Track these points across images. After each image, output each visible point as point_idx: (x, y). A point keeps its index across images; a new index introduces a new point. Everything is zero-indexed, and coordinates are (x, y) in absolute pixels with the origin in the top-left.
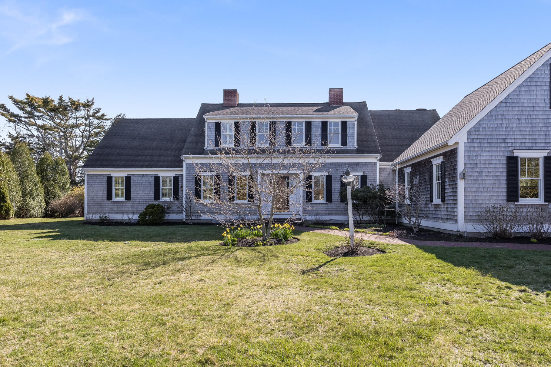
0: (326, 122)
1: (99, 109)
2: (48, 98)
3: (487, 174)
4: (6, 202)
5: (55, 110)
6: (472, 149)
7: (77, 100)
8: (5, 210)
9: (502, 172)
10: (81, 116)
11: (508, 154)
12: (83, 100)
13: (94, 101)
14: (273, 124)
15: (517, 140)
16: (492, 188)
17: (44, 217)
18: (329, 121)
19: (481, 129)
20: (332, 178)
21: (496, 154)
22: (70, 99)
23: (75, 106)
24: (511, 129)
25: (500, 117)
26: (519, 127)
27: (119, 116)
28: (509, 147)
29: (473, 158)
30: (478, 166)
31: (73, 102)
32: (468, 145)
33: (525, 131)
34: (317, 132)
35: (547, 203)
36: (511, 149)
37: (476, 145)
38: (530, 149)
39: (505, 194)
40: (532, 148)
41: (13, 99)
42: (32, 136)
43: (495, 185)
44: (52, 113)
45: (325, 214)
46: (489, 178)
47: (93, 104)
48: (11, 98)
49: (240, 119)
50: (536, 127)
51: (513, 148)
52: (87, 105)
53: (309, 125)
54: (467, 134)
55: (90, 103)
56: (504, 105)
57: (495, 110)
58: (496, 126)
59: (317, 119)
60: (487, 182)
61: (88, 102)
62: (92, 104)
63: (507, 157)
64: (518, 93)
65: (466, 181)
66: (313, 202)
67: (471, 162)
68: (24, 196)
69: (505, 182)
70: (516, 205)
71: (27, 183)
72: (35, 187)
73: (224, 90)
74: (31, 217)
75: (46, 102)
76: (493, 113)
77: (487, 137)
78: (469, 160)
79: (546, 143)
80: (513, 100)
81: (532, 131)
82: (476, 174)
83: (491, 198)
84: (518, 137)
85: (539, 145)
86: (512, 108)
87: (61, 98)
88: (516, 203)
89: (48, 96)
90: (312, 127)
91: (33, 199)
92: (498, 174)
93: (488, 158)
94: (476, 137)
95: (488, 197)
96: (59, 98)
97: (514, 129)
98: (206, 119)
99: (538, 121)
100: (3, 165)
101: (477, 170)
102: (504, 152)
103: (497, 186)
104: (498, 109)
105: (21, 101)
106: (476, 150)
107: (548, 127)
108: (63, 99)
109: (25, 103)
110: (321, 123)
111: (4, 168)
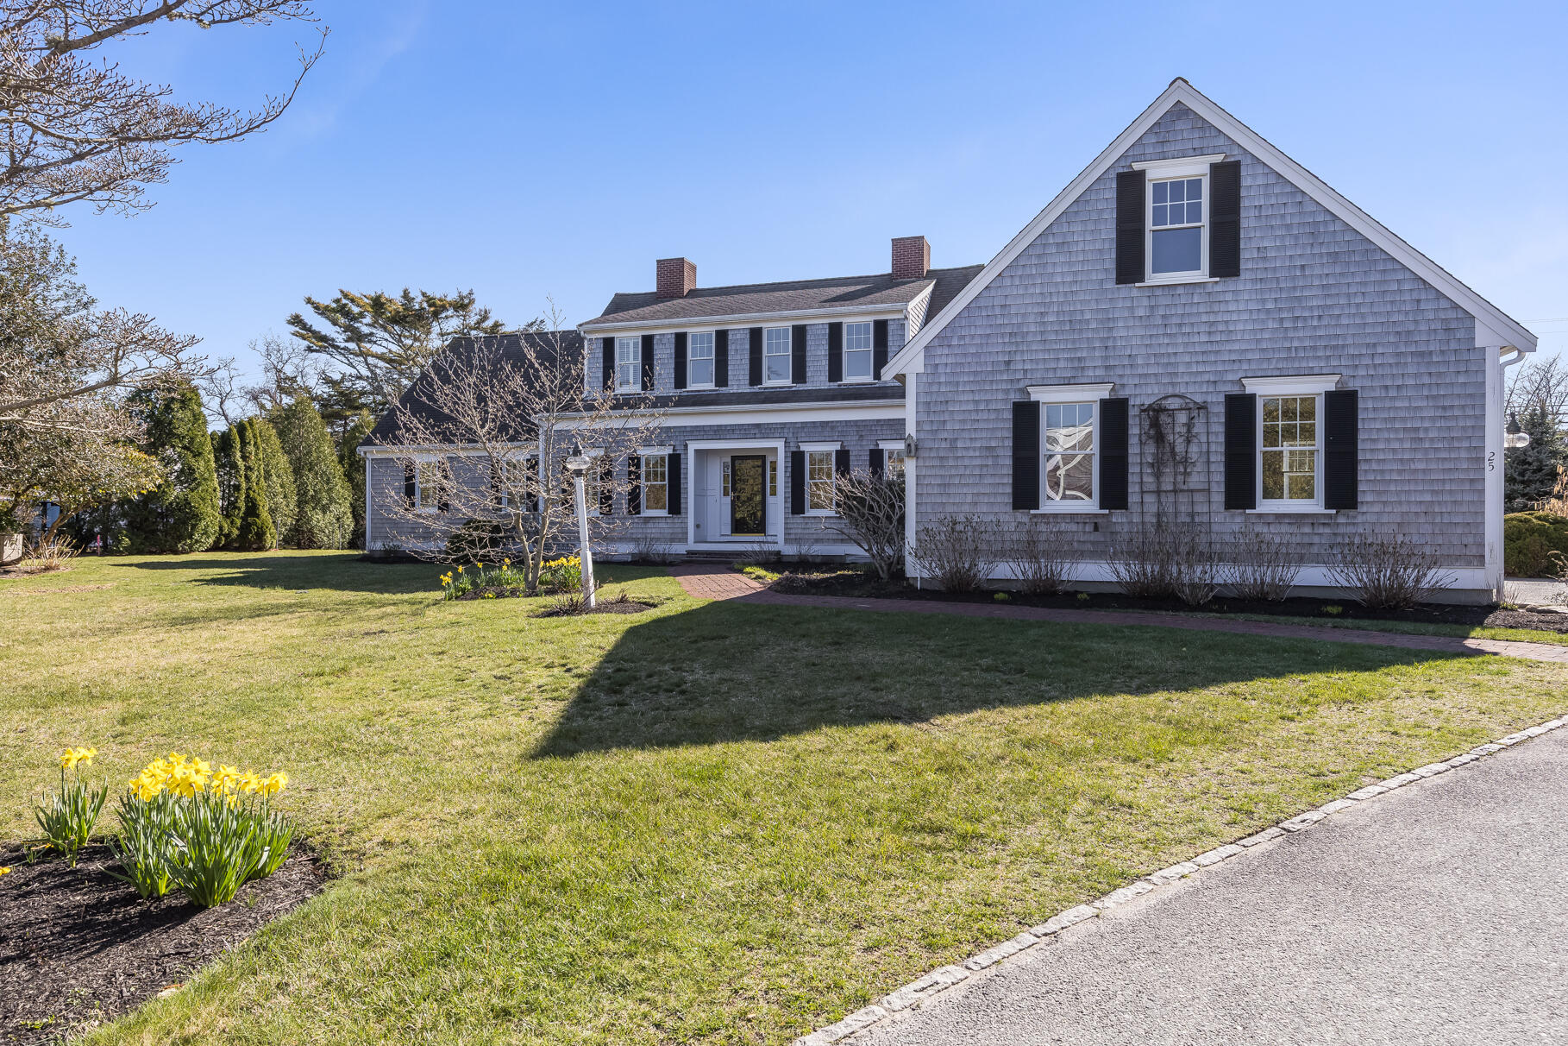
0: (839, 325)
1: (486, 312)
2: (380, 296)
3: (968, 444)
4: (258, 516)
5: (398, 319)
6: (935, 388)
7: (438, 296)
8: (257, 534)
9: (1003, 438)
10: (452, 330)
11: (1016, 397)
12: (452, 296)
13: (473, 297)
14: (722, 336)
15: (1037, 364)
16: (978, 478)
17: (349, 548)
18: (846, 321)
19: (955, 342)
20: (849, 456)
21: (988, 397)
22: (424, 294)
23: (437, 308)
24: (1023, 337)
25: (998, 311)
26: (1042, 333)
27: (532, 324)
28: (1019, 380)
29: (936, 409)
30: (948, 427)
31: (430, 301)
32: (925, 379)
33: (1055, 342)
34: (818, 353)
35: (1107, 512)
36: (1021, 385)
37: (943, 379)
38: (1068, 382)
39: (1009, 490)
40: (1072, 382)
41: (313, 304)
42: (360, 377)
43: (985, 469)
44: (396, 328)
45: (835, 541)
46: (971, 453)
47: (472, 302)
48: (309, 301)
49: (656, 327)
50: (1081, 330)
51: (1028, 382)
52: (461, 306)
53: (800, 333)
54: (922, 354)
55: (466, 301)
56: (1008, 282)
57: (985, 294)
58: (988, 332)
59: (817, 319)
60: (967, 462)
61: (462, 298)
62: (469, 303)
63: (1014, 403)
64: (1039, 251)
65: (921, 463)
66: (806, 515)
67: (932, 418)
68: (301, 504)
69: (1009, 462)
70: (1035, 516)
71: (309, 477)
72: (328, 484)
73: (658, 261)
74: (320, 548)
75: (378, 304)
76: (982, 303)
77: (969, 360)
78: (928, 413)
79: (1107, 367)
80: (1028, 269)
81: (1074, 341)
82: (944, 445)
83: (976, 499)
84: (1041, 356)
85: (1091, 373)
86: (1026, 287)
87: (406, 295)
88: (1032, 512)
89: (380, 293)
90: (808, 337)
91: (325, 509)
92: (993, 444)
93: (971, 407)
94: (944, 360)
95: (969, 499)
96: (402, 294)
97: (1030, 338)
98: (582, 333)
99: (1087, 316)
100: (255, 443)
101: (945, 435)
102: (1007, 391)
103: (991, 471)
104: (993, 293)
105: (327, 306)
106: (943, 389)
107: (1111, 329)
108: (412, 295)
109: (333, 310)
110: (827, 327)
111: (258, 448)
